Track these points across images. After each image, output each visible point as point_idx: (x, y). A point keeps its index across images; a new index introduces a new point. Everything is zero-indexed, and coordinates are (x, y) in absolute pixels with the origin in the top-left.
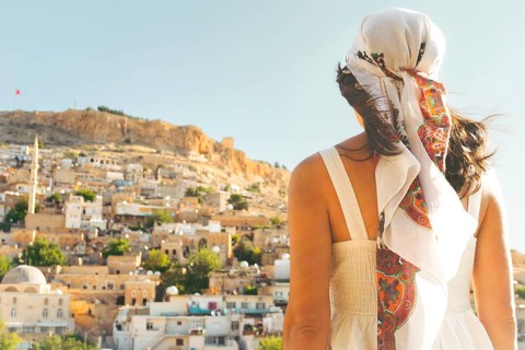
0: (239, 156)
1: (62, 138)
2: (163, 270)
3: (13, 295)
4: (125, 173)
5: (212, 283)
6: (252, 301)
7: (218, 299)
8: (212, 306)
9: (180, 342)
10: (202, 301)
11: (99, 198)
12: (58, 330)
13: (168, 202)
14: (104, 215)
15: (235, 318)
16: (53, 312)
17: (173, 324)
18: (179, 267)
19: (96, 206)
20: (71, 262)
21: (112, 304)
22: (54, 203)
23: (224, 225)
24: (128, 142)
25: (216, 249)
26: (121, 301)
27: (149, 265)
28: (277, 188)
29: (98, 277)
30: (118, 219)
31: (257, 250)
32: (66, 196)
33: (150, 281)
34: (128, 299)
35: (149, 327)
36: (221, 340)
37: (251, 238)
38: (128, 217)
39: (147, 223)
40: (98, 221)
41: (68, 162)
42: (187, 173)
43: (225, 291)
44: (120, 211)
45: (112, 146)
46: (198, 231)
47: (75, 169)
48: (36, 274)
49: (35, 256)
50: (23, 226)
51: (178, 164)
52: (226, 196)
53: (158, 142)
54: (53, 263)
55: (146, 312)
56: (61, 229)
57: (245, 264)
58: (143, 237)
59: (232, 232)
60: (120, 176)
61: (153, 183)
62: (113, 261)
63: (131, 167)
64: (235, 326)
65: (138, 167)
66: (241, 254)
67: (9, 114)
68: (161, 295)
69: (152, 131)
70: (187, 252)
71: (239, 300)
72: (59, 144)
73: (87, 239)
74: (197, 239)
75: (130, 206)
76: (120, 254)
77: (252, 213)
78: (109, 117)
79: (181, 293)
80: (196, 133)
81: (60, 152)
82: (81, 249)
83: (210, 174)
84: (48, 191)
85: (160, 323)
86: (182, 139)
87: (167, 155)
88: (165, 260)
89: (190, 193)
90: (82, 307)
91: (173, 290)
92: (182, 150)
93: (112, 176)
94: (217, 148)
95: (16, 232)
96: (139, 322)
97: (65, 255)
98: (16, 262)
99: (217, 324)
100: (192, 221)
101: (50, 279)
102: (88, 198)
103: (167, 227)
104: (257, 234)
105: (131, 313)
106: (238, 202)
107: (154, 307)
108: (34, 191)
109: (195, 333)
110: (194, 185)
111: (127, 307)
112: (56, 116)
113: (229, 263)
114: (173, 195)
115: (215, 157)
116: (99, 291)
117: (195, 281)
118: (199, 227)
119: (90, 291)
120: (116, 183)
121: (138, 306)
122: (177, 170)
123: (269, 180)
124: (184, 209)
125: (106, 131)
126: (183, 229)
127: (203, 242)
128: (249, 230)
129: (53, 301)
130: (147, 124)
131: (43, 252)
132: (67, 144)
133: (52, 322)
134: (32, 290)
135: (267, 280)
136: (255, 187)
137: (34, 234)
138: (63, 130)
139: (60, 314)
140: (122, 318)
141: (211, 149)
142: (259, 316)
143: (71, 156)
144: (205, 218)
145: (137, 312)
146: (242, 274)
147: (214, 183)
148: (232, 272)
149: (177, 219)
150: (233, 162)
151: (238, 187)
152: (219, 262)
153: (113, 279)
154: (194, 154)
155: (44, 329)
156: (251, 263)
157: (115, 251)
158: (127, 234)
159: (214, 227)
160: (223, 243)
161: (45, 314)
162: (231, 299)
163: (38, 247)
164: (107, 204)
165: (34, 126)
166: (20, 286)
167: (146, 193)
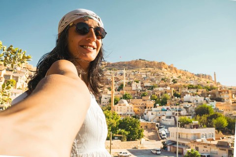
0: (175, 69)
1: (131, 67)
2: (155, 100)
3: (120, 106)
4: (146, 75)
5: (168, 103)
6: (178, 107)
7: (169, 107)
8: (168, 109)
9: (160, 118)
10: (165, 107)
11: (140, 82)
12: (131, 114)
13: (157, 82)
14: (141, 86)
15: (174, 111)
16: (130, 110)
17: (158, 113)
18: (160, 99)
19: (139, 84)
20: (134, 98)
21: (143, 108)
22: (129, 84)
23: (171, 87)
24: (147, 67)
25: (169, 94)
26: (145, 108)
27: (152, 99)
28: (186, 77)
29: (140, 102)
30: (145, 87)
31: (179, 94)
32: (132, 82)
33: (152, 103)
34: (147, 107)
35: (152, 114)
36: (170, 117)
37: (178, 90)
38: (147, 86)
39: (152, 88)
40: (140, 88)
41: (133, 73)
42: (162, 74)
43: (171, 105)
44: (145, 85)
45: (143, 68)
46: (164, 89)
47: (134, 75)
48: (125, 101)
49: (125, 97)
50: (123, 90)
51: (160, 72)
52: (172, 80)
53: (154, 67)
54: (129, 99)
55: (151, 110)
56: (131, 90)
57: (176, 97)
58: (151, 91)
59: (173, 89)
60: (145, 76)
61: (153, 77)
62: (143, 98)
63: (148, 73)
64: (173, 114)
65: (150, 73)
66: (176, 95)
67: (119, 63)
68: (155, 106)
69: (153, 64)
70: (161, 95)
71: (174, 107)
72: (131, 69)
73: (137, 93)
74: (164, 91)
75: (147, 84)
76: (145, 96)
77: (178, 84)
78: (142, 61)
79: (160, 106)
80: (164, 64)
81: (130, 71)
82: (136, 95)
83: (167, 74)
84: (128, 81)
85: (154, 113)
86: (160, 66)
87: (157, 70)
88: (156, 97)
89: (163, 79)
90: (136, 109)
91: (158, 105)
92: (160, 68)
93: (143, 76)
94: (169, 67)
95: (121, 91)
96: (150, 113)
97: (132, 96)
98: (121, 98)
99: (169, 113)
100: (163, 87)
101: (129, 102)
102: (137, 82)
103: (157, 89)
104: (180, 89)
105: (147, 110)
106: (174, 81)
107: (153, 109)
108: (125, 81)
109: (163, 115)
110: (164, 77)
111: (147, 109)
112: (129, 62)
113: (172, 97)
114: (158, 80)
115: (169, 69)
116: (140, 105)
117: (163, 102)
118: (165, 88)
119: (138, 105)
120: (144, 78)
121: (150, 109)
122: (159, 73)
123: (183, 75)
124: (161, 84)
125: (141, 65)
126: (161, 89)
127: (166, 92)
128: (177, 88)
129: (130, 108)
130: (151, 62)
131: (127, 96)
132: (132, 69)
133: (129, 113)
134: (125, 105)
135: (182, 102)
136: (180, 77)
137: (125, 91)
138: (131, 66)
139: (131, 111)
140: (146, 112)
141: (168, 67)
142: (179, 111)
143: (133, 72)
144: (166, 86)
145: (149, 110)
146: (175, 100)
147: (169, 76)
148: (173, 100)
149: (159, 86)
150: (174, 70)
151: (175, 77)
152: (169, 97)
153: (144, 102)
154: (163, 69)
155: (128, 114)
156: (178, 97)
157: (144, 95)
158: (147, 91)
159: (168, 88)
160: (171, 92)
161: (128, 111)
162: (172, 107)
163: (126, 95)
164: (142, 83)
165: (124, 65)
166: (122, 104)
167: (152, 80)
